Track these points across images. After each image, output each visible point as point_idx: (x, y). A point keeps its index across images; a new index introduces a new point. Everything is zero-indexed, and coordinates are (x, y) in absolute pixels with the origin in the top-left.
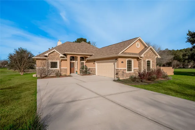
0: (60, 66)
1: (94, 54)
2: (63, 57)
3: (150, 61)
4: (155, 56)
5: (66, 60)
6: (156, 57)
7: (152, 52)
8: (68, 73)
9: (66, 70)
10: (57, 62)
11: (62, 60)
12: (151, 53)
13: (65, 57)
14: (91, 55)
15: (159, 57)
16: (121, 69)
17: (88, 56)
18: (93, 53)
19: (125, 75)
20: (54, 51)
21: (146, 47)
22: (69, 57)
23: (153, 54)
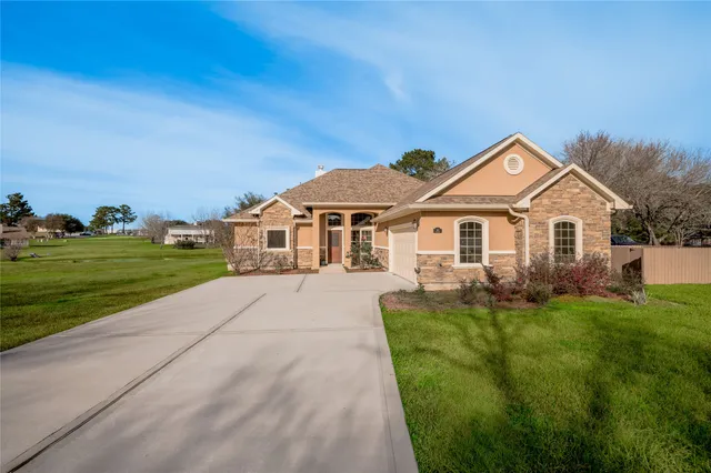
0: (295, 241)
1: (395, 204)
2: (303, 216)
3: (572, 226)
4: (604, 204)
5: (311, 225)
6: (609, 206)
7: (582, 185)
8: (315, 264)
9: (310, 252)
10: (284, 232)
11: (298, 225)
12: (578, 190)
13: (308, 214)
14: (387, 208)
15: (621, 204)
16: (429, 256)
17: (379, 212)
18: (394, 199)
19: (449, 277)
20: (276, 201)
21: (555, 168)
22: (317, 213)
23: (589, 193)
